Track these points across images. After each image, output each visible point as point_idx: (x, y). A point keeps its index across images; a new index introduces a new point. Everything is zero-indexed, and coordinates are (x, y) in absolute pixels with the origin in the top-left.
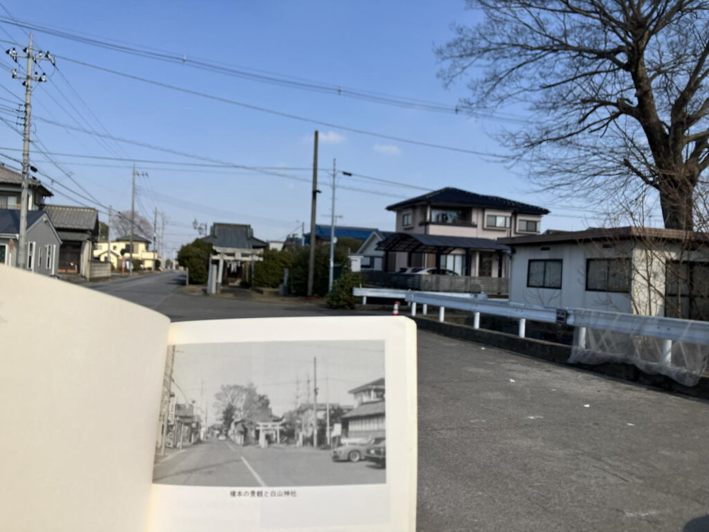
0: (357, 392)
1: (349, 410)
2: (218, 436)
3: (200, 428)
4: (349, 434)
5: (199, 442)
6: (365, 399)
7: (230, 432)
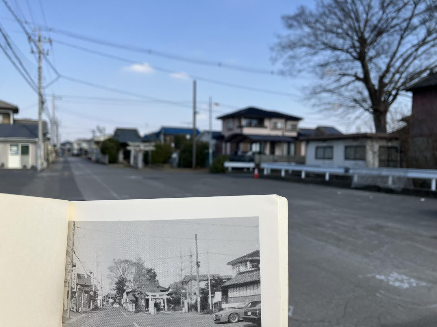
0: (234, 263)
1: (228, 279)
2: (112, 304)
3: (97, 297)
4: (229, 299)
5: (96, 308)
6: (242, 269)
7: (123, 301)
